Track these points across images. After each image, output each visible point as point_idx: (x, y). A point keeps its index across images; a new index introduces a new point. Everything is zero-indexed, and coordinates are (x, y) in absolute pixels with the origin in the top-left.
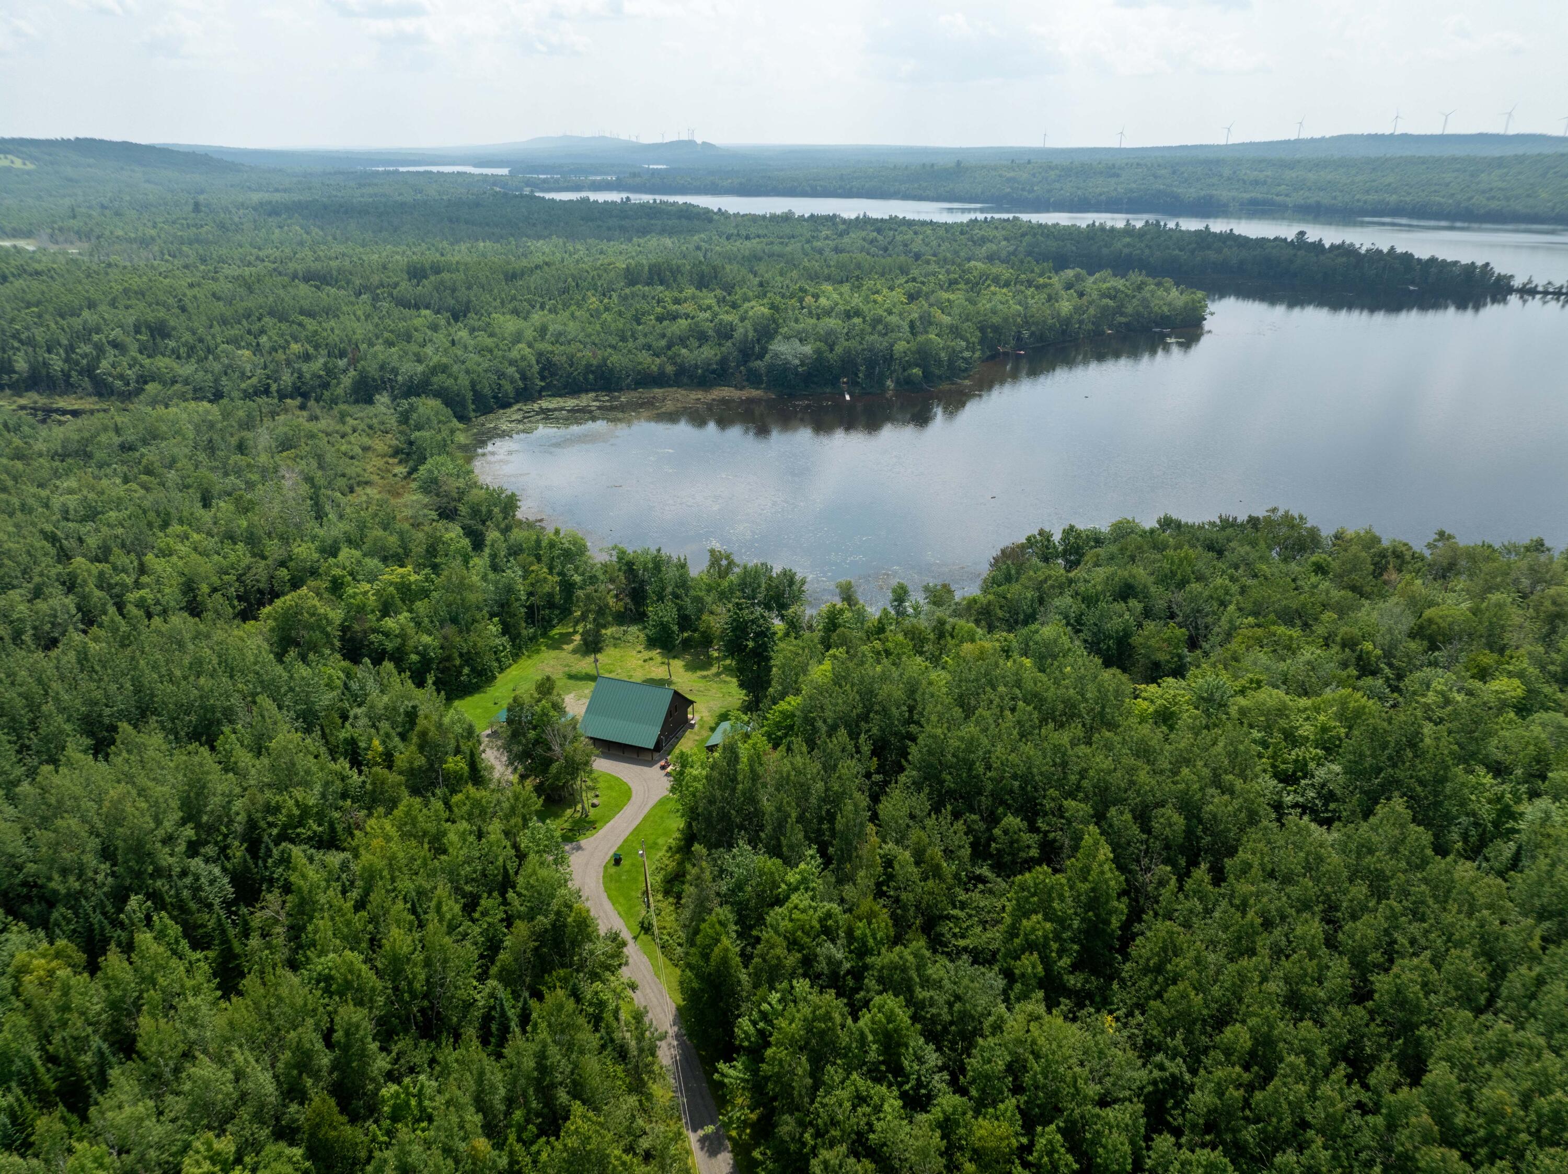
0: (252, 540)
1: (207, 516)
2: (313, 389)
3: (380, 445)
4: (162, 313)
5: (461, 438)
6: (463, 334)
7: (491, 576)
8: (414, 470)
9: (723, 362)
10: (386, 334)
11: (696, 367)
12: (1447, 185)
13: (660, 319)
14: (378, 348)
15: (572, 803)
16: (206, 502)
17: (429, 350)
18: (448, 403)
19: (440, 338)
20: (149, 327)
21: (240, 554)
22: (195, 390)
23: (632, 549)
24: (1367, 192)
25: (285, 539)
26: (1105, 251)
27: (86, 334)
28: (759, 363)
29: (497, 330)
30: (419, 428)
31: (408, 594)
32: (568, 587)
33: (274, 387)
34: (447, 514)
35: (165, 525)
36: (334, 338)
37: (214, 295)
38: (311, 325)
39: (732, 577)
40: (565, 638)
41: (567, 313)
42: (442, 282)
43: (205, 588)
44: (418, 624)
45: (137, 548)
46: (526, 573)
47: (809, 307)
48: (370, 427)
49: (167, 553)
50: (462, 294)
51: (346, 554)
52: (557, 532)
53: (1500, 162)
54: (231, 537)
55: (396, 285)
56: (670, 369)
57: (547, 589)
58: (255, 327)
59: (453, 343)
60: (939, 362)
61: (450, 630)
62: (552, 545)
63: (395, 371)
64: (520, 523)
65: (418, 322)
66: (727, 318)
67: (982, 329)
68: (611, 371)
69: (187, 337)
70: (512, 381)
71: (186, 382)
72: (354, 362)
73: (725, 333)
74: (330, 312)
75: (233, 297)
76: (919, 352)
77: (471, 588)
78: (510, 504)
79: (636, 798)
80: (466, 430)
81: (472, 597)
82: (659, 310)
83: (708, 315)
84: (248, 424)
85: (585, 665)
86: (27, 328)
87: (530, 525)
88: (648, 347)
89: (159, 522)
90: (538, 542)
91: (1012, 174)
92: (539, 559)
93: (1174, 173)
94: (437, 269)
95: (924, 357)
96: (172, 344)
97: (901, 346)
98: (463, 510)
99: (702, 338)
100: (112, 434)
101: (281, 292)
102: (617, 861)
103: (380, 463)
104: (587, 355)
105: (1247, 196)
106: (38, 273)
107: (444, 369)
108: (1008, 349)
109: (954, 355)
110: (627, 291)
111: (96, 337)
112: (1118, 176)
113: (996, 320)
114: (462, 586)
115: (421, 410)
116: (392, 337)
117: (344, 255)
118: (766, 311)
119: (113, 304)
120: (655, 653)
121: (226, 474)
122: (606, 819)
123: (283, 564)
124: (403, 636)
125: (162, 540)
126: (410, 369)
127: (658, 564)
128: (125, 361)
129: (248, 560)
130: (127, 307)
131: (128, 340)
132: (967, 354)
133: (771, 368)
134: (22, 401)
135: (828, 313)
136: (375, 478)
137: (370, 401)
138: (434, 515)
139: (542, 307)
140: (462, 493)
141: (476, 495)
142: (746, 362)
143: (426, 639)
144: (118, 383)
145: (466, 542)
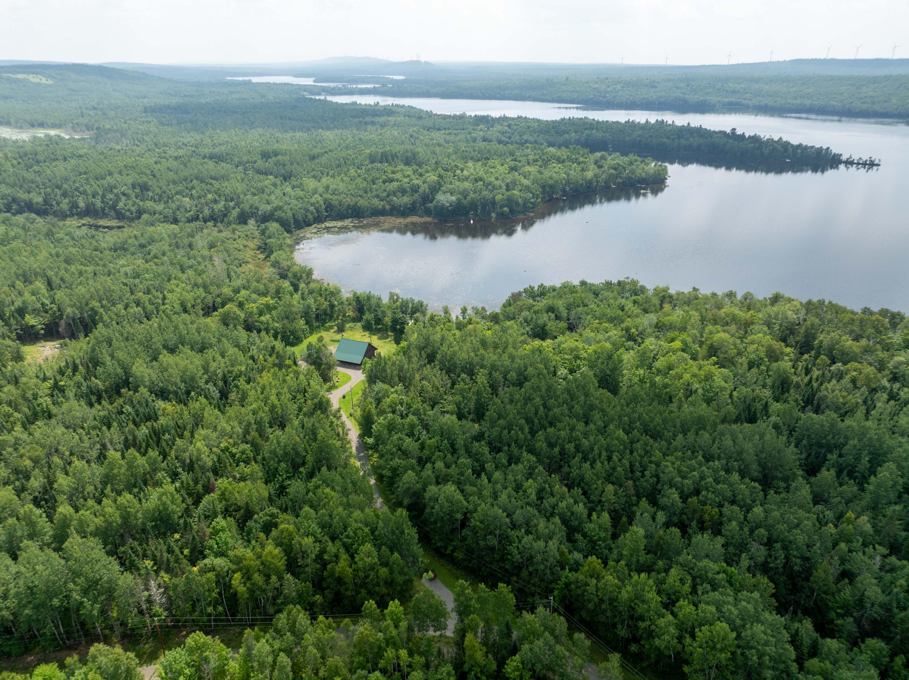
0: (205, 287)
1: (184, 277)
2: (219, 217)
3: (251, 245)
4: (145, 179)
5: (289, 241)
6: (289, 189)
7: (302, 302)
8: (268, 256)
9: (414, 203)
10: (252, 190)
11: (400, 206)
12: (842, 94)
13: (384, 182)
14: (249, 197)
15: (330, 381)
16: (183, 271)
17: (273, 197)
18: (282, 225)
19: (278, 192)
20: (139, 186)
21: (201, 292)
22: (164, 217)
23: (359, 292)
24: (796, 98)
25: (218, 286)
26: (627, 138)
27: (111, 188)
28: (430, 205)
29: (305, 188)
30: (270, 237)
31: (269, 308)
32: (332, 306)
33: (201, 216)
34: (283, 276)
35: (169, 280)
36: (227, 192)
37: (168, 168)
38: (216, 184)
39: (398, 303)
40: (331, 327)
41: (339, 178)
42: (278, 161)
43: (189, 305)
44: (273, 320)
45: (160, 289)
46: (316, 300)
47: (458, 176)
48: (247, 236)
49: (171, 291)
50: (288, 167)
51: (243, 292)
52: (328, 285)
53: (875, 80)
54: (196, 285)
55: (255, 162)
56: (388, 207)
57: (324, 307)
58: (189, 186)
59: (284, 194)
60: (517, 204)
61: (286, 321)
62: (326, 290)
63: (257, 208)
64: (314, 281)
65: (267, 183)
66: (416, 182)
67: (543, 187)
68: (360, 208)
69: (158, 191)
70: (312, 213)
71: (160, 214)
72: (238, 204)
73: (415, 189)
74: (224, 177)
75: (178, 170)
76: (508, 200)
77: (293, 306)
78: (309, 273)
79: (353, 380)
80: (291, 237)
81: (294, 309)
82: (384, 177)
83: (407, 180)
84: (191, 235)
85: (338, 337)
86: (82, 186)
87: (318, 282)
88: (378, 196)
89: (166, 279)
90: (321, 288)
91: (596, 86)
92: (321, 295)
93: (688, 85)
94: (276, 154)
95: (510, 202)
96: (151, 194)
97: (499, 197)
98: (290, 275)
99: (404, 192)
100: (133, 239)
101: (200, 167)
102: (344, 397)
103: (252, 253)
104: (348, 201)
105: (727, 100)
106: (81, 156)
107: (280, 208)
108: (558, 196)
109: (526, 201)
110: (369, 166)
111: (115, 191)
112: (656, 87)
113: (551, 182)
114: (290, 305)
115: (270, 229)
116: (255, 191)
117: (227, 142)
118: (436, 178)
119: (120, 173)
120: (367, 333)
121: (189, 259)
122: (341, 386)
123: (218, 296)
124: (268, 323)
125: (169, 286)
126: (265, 208)
127: (369, 298)
128: (130, 202)
129: (204, 295)
130: (127, 175)
131: (131, 192)
132: (532, 200)
133: (436, 207)
134: (83, 222)
135: (467, 179)
136: (250, 260)
137: (246, 223)
138: (278, 277)
139: (328, 175)
140: (289, 267)
141: (295, 268)
142: (425, 204)
143: (276, 325)
144: (128, 213)
145: (291, 288)
